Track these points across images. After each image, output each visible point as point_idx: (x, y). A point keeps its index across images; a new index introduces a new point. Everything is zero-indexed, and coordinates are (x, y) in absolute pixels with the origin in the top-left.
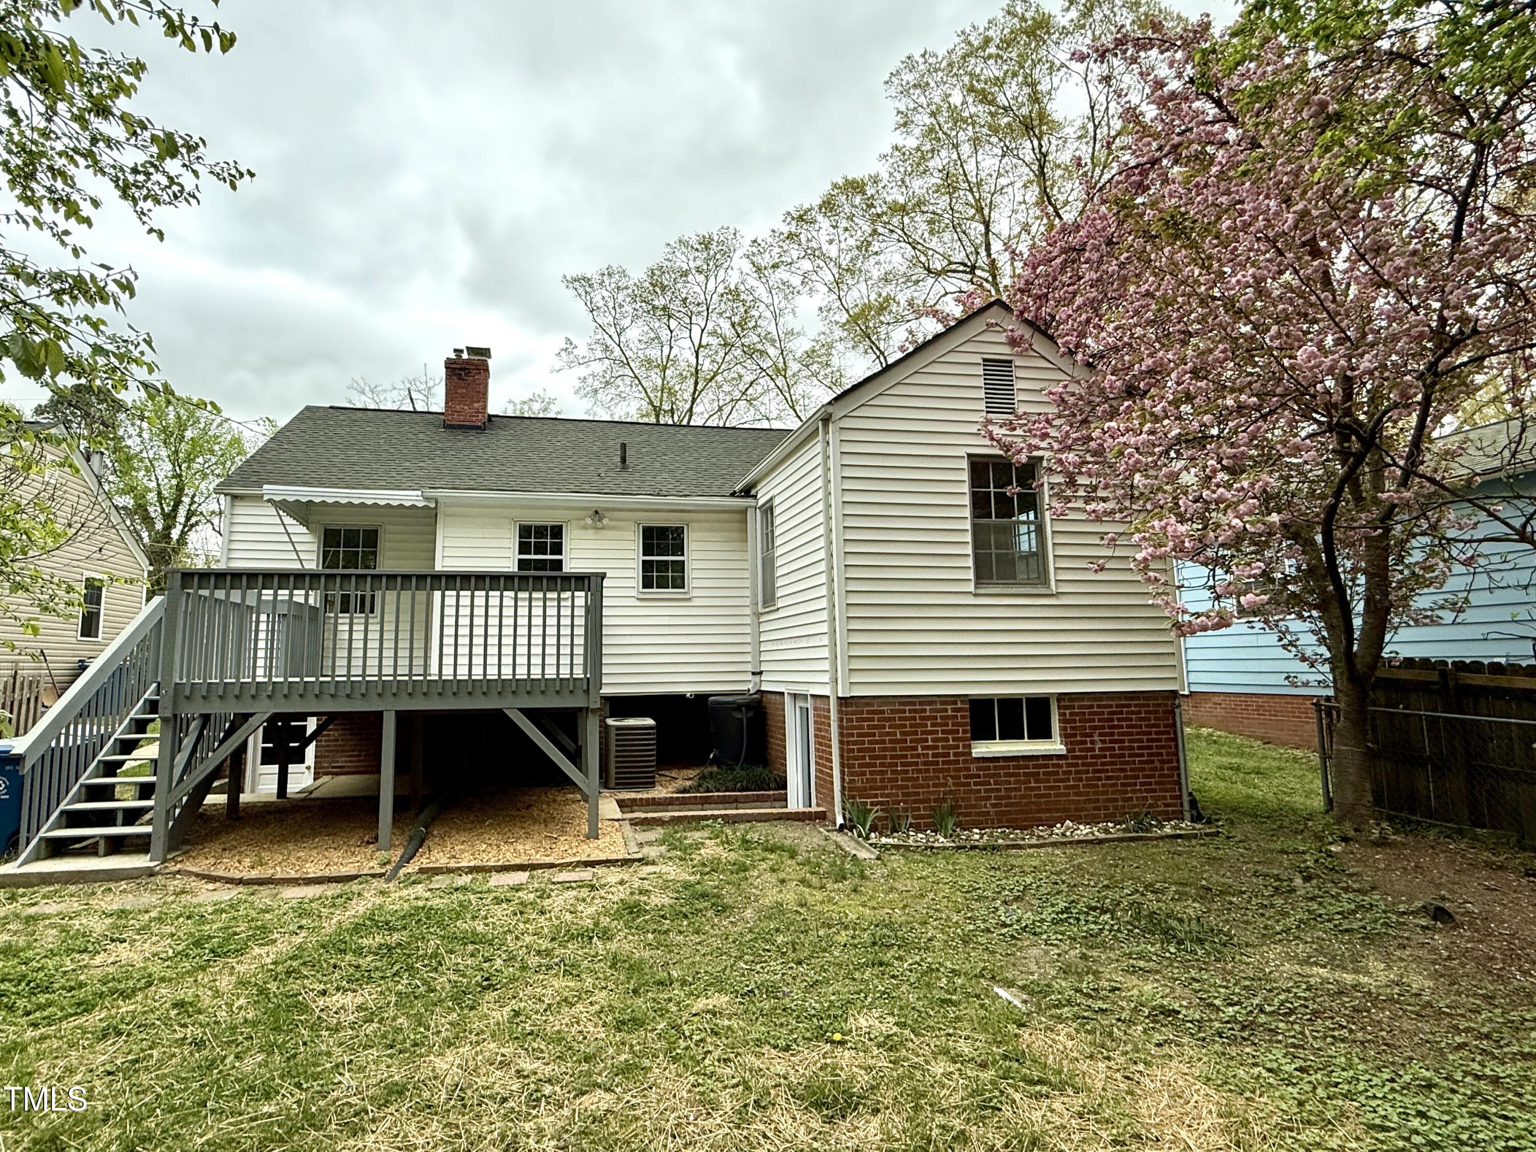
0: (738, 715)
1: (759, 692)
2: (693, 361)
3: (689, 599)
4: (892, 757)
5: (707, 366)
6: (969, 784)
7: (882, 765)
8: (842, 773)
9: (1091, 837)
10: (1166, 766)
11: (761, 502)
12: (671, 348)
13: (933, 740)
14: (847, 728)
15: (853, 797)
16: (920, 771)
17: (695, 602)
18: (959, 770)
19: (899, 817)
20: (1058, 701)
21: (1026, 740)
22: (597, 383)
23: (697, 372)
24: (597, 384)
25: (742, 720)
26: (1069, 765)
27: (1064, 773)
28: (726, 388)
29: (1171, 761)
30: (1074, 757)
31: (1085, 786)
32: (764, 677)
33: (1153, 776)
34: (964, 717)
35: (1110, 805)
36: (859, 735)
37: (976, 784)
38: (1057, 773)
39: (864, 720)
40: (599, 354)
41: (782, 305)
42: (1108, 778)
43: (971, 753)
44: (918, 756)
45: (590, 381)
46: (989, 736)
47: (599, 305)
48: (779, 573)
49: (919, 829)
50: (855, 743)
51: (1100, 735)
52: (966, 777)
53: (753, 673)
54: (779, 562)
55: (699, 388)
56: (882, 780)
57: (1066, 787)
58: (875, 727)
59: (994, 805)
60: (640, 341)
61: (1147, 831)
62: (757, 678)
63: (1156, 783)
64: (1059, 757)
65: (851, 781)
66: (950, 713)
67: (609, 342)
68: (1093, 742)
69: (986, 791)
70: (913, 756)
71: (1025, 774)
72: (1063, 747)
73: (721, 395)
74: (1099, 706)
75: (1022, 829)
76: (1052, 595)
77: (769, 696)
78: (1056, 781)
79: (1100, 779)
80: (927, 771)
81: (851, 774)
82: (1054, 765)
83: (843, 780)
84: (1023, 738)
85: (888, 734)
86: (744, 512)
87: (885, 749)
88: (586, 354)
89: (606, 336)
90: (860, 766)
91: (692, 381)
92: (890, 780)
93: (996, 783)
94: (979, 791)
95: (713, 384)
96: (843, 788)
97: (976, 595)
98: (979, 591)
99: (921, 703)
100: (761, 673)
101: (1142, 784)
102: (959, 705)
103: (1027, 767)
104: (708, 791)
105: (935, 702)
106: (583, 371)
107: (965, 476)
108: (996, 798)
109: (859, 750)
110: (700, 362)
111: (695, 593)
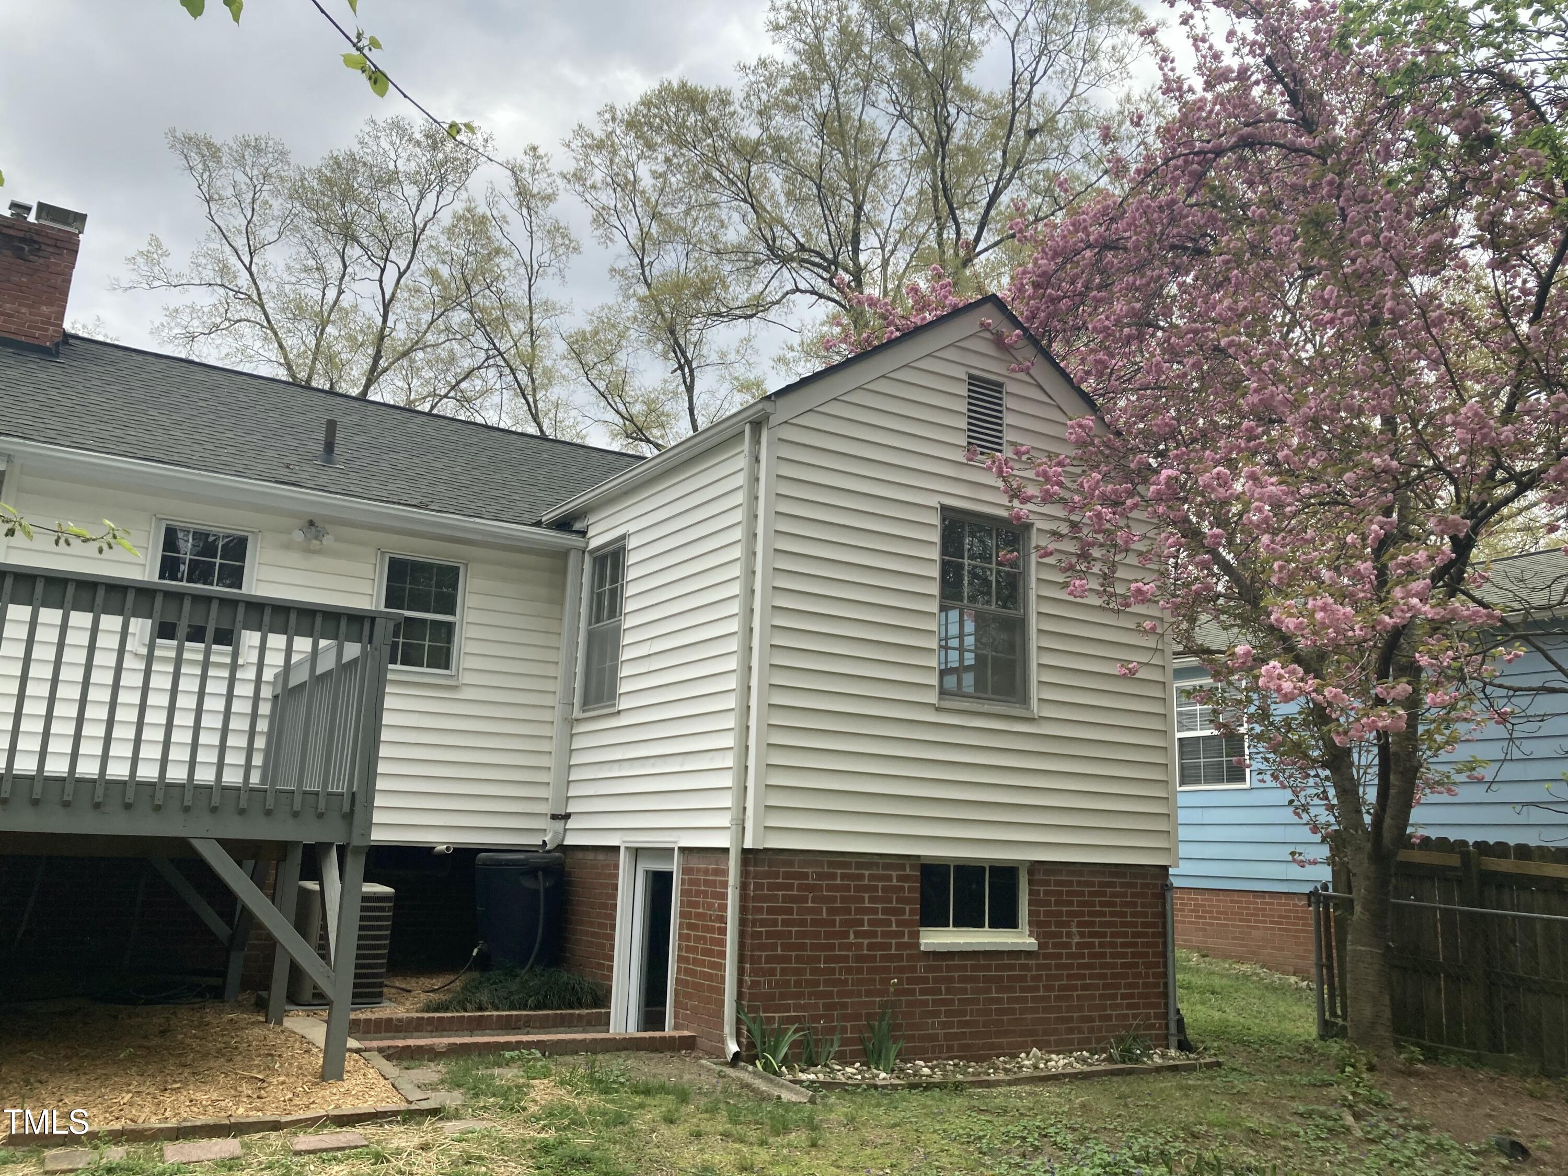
0: (528, 883)
1: (562, 848)
2: (379, 321)
3: (455, 688)
4: (814, 947)
5: (400, 333)
6: (913, 992)
7: (799, 959)
8: (741, 971)
9: (1069, 1070)
10: (1151, 971)
11: (594, 544)
12: (341, 292)
14: (755, 899)
15: (752, 1009)
16: (849, 970)
17: (466, 694)
18: (902, 969)
19: (817, 1042)
20: (1031, 873)
21: (987, 928)
22: (196, 323)
23: (381, 338)
24: (196, 326)
25: (537, 892)
26: (1039, 967)
27: (1034, 978)
28: (427, 374)
29: (1157, 965)
30: (1046, 956)
31: (1057, 998)
32: (571, 824)
33: (1135, 986)
34: (912, 890)
35: (1085, 1026)
36: (770, 911)
37: (922, 992)
38: (1023, 978)
39: (779, 887)
40: (208, 274)
41: (545, 259)
42: (1085, 987)
43: (918, 945)
44: (849, 946)
45: (185, 318)
46: (942, 922)
47: (224, 193)
48: (626, 655)
49: (844, 1059)
50: (763, 923)
51: (1079, 924)
52: (910, 981)
53: (554, 817)
54: (627, 639)
55: (383, 363)
56: (798, 984)
57: (1034, 999)
58: (792, 899)
59: (943, 1025)
60: (289, 268)
61: (1137, 1061)
62: (559, 825)
63: (1141, 996)
64: (1029, 954)
65: (754, 984)
66: (895, 882)
67: (233, 260)
68: (1069, 935)
69: (934, 1002)
70: (841, 947)
71: (985, 979)
72: (1033, 940)
73: (415, 383)
74: (1079, 883)
75: (979, 1059)
76: (1031, 720)
77: (580, 855)
78: (1023, 990)
79: (1075, 988)
80: (860, 970)
81: (754, 972)
82: (1020, 966)
83: (740, 983)
84: (983, 926)
85: (809, 910)
86: (562, 555)
87: (804, 935)
88: (186, 271)
89: (227, 249)
90: (769, 959)
91: (371, 351)
92: (809, 983)
93: (949, 991)
94: (926, 1003)
95: (405, 362)
96: (740, 996)
97: (938, 709)
98: (947, 704)
100: (567, 816)
101: (1124, 997)
102: (908, 871)
103: (988, 968)
104: (480, 1009)
105: (876, 865)
106: (176, 298)
107: (935, 537)
108: (946, 1013)
109: (769, 935)
110: (390, 323)
111: (467, 678)
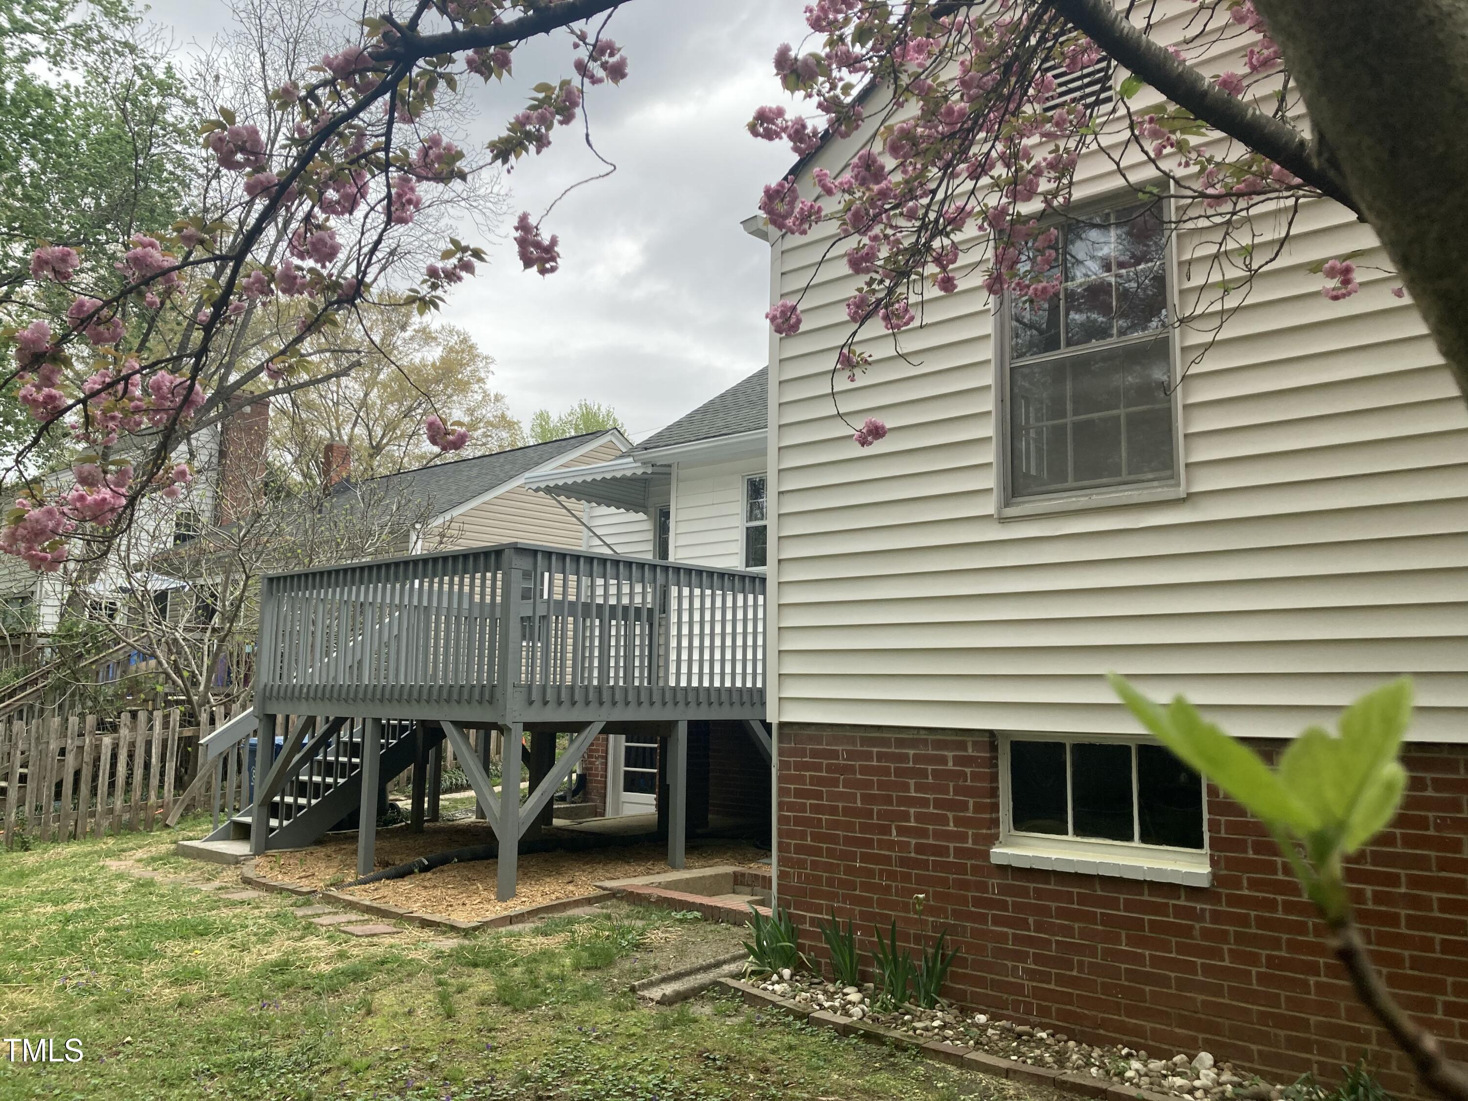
4: (848, 841)
6: (983, 918)
7: (831, 853)
13: (919, 817)
16: (892, 875)
18: (964, 885)
21: (1136, 842)
26: (1220, 917)
27: (1206, 934)
30: (1234, 900)
31: (1263, 979)
34: (978, 778)
37: (997, 921)
38: (1188, 932)
43: (986, 855)
44: (891, 845)
46: (1050, 826)
52: (977, 902)
56: (830, 882)
57: (1211, 971)
58: (821, 781)
59: (1032, 975)
64: (1194, 892)
65: (783, 875)
66: (950, 766)
69: (1016, 939)
70: (881, 844)
71: (1107, 920)
72: (1208, 870)
76: (1177, 503)
78: (1184, 950)
79: (1311, 969)
81: (785, 862)
82: (1180, 911)
84: (1130, 838)
85: (841, 796)
87: (835, 825)
92: (843, 883)
93: (1039, 927)
94: (1003, 937)
97: (1003, 520)
99: (901, 743)
102: (970, 752)
103: (1114, 904)
105: (924, 743)
108: (1037, 959)
